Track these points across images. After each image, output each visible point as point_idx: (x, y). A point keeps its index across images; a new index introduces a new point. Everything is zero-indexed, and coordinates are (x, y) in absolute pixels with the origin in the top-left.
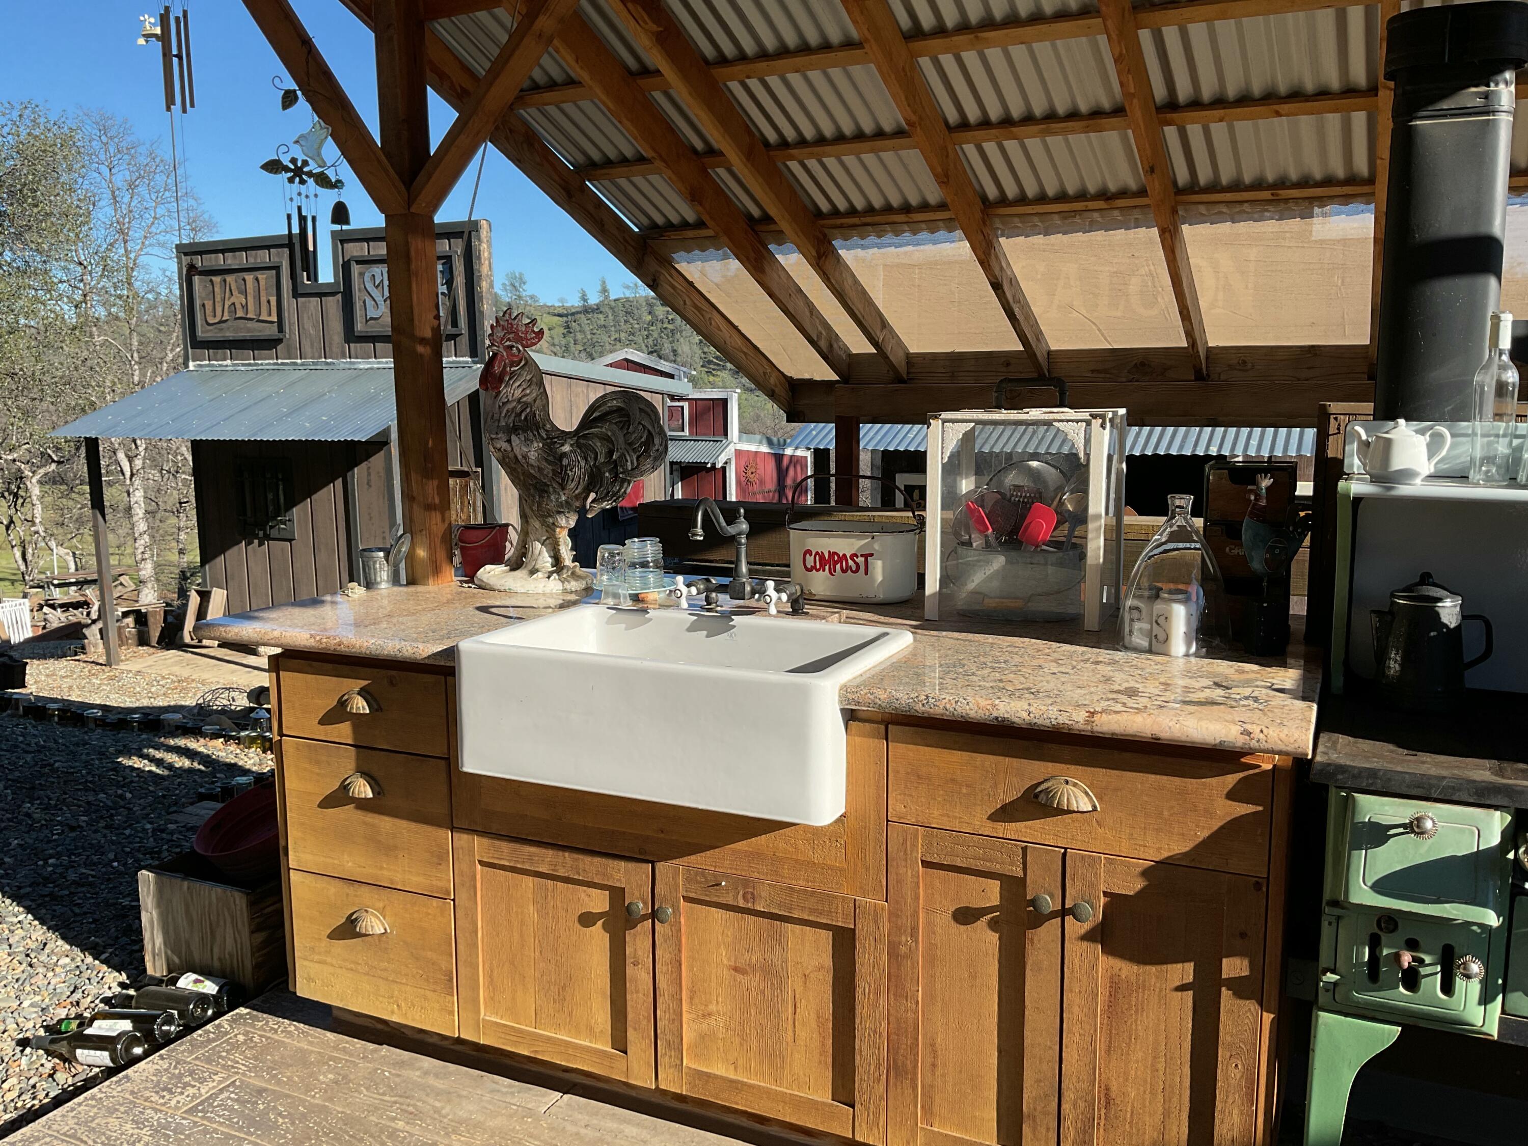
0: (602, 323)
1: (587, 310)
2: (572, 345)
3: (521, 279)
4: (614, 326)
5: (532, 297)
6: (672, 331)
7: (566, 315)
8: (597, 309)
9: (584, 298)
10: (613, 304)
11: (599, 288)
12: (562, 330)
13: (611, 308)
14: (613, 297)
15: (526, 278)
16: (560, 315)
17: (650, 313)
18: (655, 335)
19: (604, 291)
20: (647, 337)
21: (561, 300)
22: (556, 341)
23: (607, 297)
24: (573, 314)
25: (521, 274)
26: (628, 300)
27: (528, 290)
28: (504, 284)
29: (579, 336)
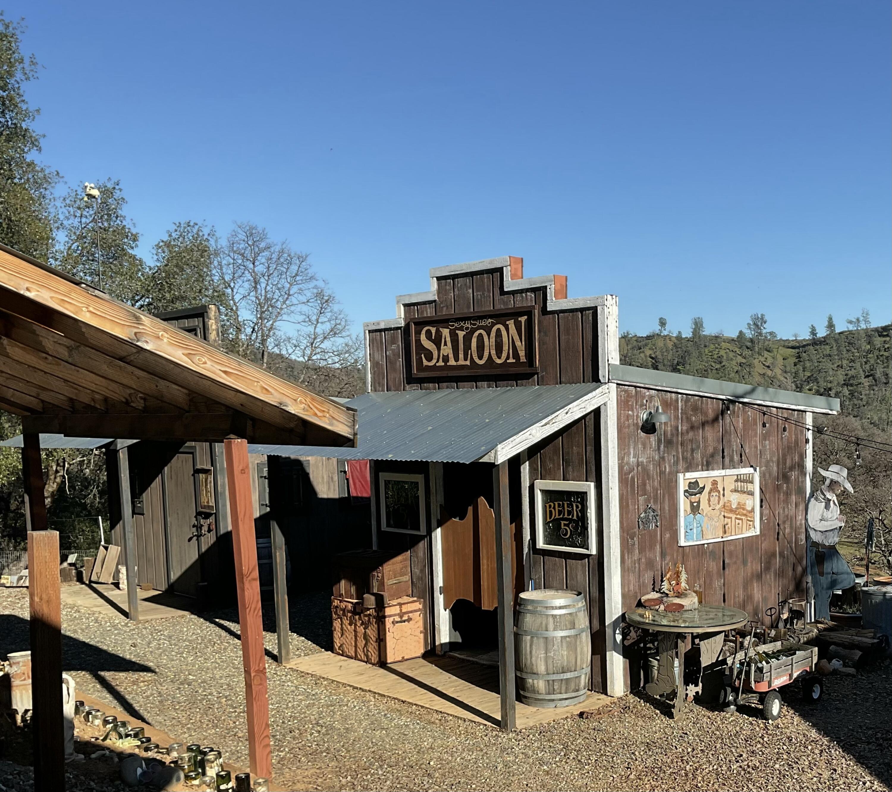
0: (828, 352)
1: (816, 342)
2: (801, 372)
3: (762, 319)
4: (838, 355)
5: (771, 333)
6: (887, 358)
7: (798, 348)
8: (823, 341)
9: (813, 332)
10: (837, 336)
11: (827, 323)
12: (795, 360)
13: (836, 340)
14: (838, 330)
15: (766, 318)
16: (793, 348)
17: (869, 343)
18: (872, 361)
19: (831, 325)
20: (866, 363)
21: (796, 336)
22: (788, 369)
23: (833, 331)
24: (804, 346)
25: (762, 315)
26: (851, 332)
27: (767, 329)
28: (749, 324)
29: (808, 364)
